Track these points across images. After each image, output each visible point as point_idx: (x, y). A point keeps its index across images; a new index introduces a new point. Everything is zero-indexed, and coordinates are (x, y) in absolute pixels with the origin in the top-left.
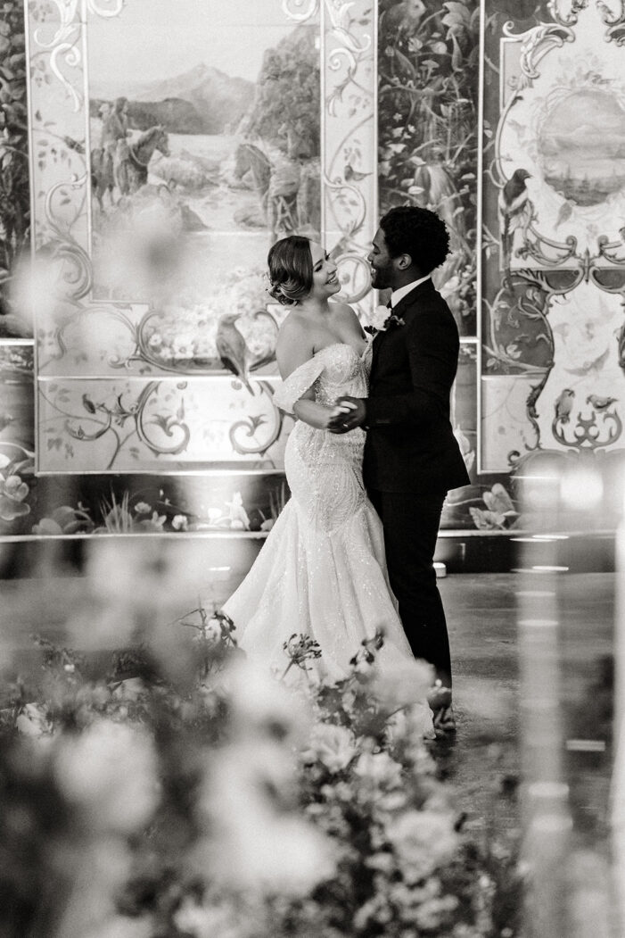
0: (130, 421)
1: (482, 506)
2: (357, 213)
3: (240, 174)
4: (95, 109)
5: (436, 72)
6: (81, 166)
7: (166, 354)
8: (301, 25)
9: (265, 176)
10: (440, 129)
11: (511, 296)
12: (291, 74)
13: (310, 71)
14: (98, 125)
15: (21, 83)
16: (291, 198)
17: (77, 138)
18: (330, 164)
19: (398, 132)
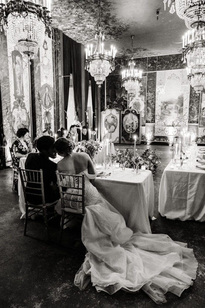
0: (163, 131)
1: (198, 140)
2: (187, 112)
3: (175, 108)
4: (162, 102)
5: (196, 98)
6: (160, 108)
7: (167, 125)
8: (182, 94)
9: (177, 108)
10: (196, 103)
11: (202, 120)
12: (180, 98)
13: (183, 98)
14: (162, 104)
15: (155, 100)
16: (180, 110)
17: (160, 105)
18: (184, 107)
19: (191, 104)
